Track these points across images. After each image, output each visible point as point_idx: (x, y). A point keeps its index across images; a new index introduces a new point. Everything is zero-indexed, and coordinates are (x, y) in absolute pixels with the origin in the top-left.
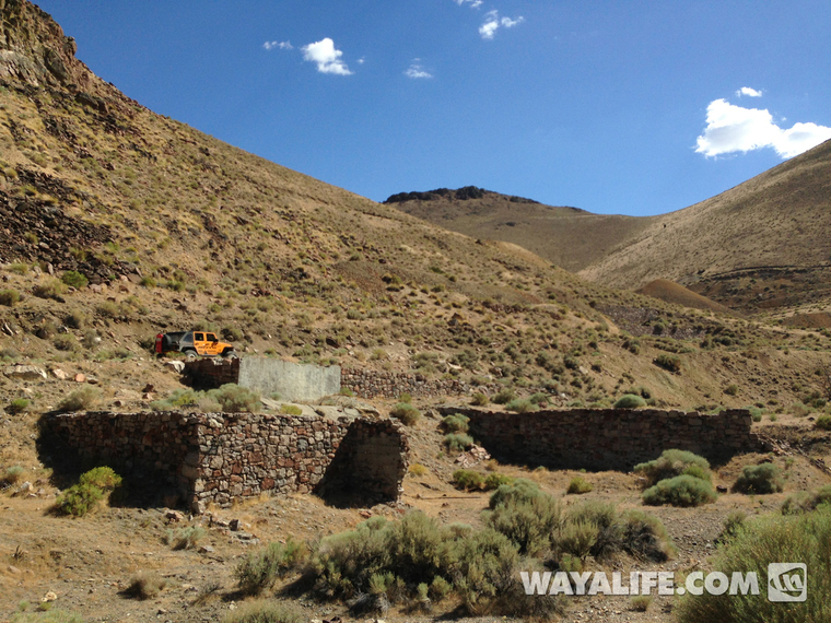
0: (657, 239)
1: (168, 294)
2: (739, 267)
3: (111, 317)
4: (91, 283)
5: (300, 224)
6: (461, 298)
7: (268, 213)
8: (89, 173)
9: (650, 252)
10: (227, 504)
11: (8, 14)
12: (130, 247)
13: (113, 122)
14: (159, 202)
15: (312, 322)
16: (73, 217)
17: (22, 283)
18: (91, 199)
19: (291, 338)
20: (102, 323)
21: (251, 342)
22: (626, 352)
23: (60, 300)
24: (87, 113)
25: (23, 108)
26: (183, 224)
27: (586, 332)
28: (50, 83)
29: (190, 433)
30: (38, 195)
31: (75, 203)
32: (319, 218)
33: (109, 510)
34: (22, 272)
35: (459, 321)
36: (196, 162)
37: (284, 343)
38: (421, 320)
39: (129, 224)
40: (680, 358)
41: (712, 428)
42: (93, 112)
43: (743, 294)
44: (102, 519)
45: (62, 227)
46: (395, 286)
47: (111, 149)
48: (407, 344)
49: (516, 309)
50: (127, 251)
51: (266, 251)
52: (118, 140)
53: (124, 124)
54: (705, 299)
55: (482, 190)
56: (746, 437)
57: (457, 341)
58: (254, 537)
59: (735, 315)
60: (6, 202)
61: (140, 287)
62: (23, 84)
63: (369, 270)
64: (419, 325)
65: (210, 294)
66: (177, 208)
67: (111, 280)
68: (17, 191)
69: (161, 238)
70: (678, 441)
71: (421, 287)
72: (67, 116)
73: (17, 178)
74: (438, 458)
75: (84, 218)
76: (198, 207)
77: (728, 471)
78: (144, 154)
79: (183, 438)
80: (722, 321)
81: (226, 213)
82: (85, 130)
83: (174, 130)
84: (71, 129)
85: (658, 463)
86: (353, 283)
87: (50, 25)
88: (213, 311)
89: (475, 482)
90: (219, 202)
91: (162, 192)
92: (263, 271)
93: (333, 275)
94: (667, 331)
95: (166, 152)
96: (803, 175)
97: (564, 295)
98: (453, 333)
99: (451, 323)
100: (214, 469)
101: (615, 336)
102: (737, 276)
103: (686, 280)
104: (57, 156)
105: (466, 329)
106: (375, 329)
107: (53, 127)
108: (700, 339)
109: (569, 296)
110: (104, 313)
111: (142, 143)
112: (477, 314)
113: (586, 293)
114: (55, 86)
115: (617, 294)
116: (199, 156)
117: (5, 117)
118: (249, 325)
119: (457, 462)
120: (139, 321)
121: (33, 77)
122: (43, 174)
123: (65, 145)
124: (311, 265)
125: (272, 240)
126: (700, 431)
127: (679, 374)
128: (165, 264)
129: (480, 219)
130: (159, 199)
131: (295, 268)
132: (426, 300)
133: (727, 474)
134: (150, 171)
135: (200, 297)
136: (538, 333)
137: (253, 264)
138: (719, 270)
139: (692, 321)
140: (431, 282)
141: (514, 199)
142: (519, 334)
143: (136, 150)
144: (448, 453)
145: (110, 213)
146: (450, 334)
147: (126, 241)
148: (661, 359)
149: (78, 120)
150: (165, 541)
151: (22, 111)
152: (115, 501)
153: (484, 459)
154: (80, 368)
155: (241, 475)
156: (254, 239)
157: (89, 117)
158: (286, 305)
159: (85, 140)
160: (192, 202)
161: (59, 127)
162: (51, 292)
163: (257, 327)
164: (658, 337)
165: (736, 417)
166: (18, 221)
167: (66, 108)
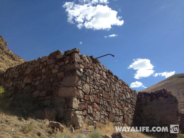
13: (14, 59)
52: (15, 62)
53: (17, 60)
72: (3, 56)
87: (2, 39)
96: (167, 83)
114: (1, 51)
157: (8, 57)
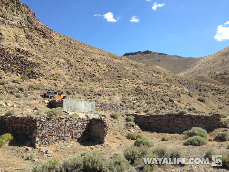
0: (202, 64)
1: (53, 81)
2: (226, 72)
3: (33, 88)
4: (30, 79)
5: (95, 62)
6: (140, 82)
7: (86, 59)
8: (36, 49)
9: (200, 68)
10: (47, 145)
11: (17, 7)
12: (44, 68)
13: (45, 35)
14: (55, 56)
15: (94, 89)
16: (29, 61)
17: (9, 79)
18: (35, 56)
19: (87, 94)
20: (31, 90)
21: (75, 95)
22: (189, 97)
23: (19, 84)
24: (38, 33)
25: (20, 32)
26: (61, 62)
27: (177, 91)
28: (28, 25)
29: (35, 123)
30: (20, 55)
31: (30, 57)
32: (101, 60)
33: (8, 147)
34: (10, 76)
35: (139, 88)
36: (67, 45)
37: (85, 95)
38: (127, 88)
39: (45, 62)
40: (205, 98)
41: (208, 120)
42: (40, 33)
43: (227, 79)
44: (5, 150)
45: (25, 64)
46: (121, 78)
47: (44, 43)
48: (122, 95)
49: (156, 85)
50: (43, 70)
51: (84, 69)
52: (46, 40)
53: (48, 36)
54: (216, 81)
55: (150, 51)
56: (219, 123)
57: (138, 94)
58: (52, 156)
59: (224, 86)
60: (10, 57)
61: (45, 80)
62: (21, 25)
63: (114, 74)
64: (127, 89)
65: (65, 81)
66: (60, 58)
67: (37, 78)
68: (14, 54)
69: (54, 66)
70: (198, 124)
71: (129, 79)
72: (32, 34)
73: (15, 50)
74: (123, 129)
75: (32, 61)
76: (66, 57)
77: (213, 134)
78: (53, 44)
79: (33, 125)
80: (220, 87)
81: (74, 59)
82: (37, 38)
83: (62, 37)
84: (33, 37)
85: (190, 131)
86: (109, 78)
87: (29, 10)
88: (65, 86)
89: (133, 137)
90: (73, 56)
91: (56, 54)
92: (83, 75)
93: (103, 76)
94: (203, 90)
95: (59, 43)
97: (172, 80)
98: (137, 91)
99: (136, 89)
100: (43, 134)
101: (186, 92)
102: (225, 74)
103: (210, 76)
104: (28, 44)
105: (140, 90)
106: (113, 91)
107: (28, 37)
108: (212, 93)
109: (173, 81)
110: (31, 87)
111: (53, 41)
112: (144, 86)
113: (178, 80)
114: (30, 26)
115: (188, 80)
116: (68, 44)
117: (14, 34)
118: (74, 90)
119: (129, 130)
120: (42, 89)
121: (24, 24)
122: (22, 49)
123: (31, 41)
124: (97, 73)
125: (86, 66)
126: (205, 121)
127: (205, 103)
128: (53, 73)
129: (150, 60)
130: (55, 55)
131: (92, 74)
132: (129, 82)
133: (213, 135)
134: (54, 48)
135: (63, 82)
136: (162, 91)
137: (80, 73)
138: (220, 73)
139: (210, 87)
140: (132, 77)
141: (160, 54)
142: (156, 92)
143: (51, 43)
144: (127, 127)
145: (40, 59)
146: (136, 92)
147: (43, 67)
148: (199, 99)
149: (35, 35)
150: (23, 157)
151: (20, 33)
152: (10, 144)
153: (138, 129)
154: (16, 103)
155: (52, 136)
156: (81, 66)
157: (39, 34)
158: (88, 84)
159: (37, 40)
160: (65, 56)
161: (30, 37)
162: (17, 81)
163: (77, 90)
164: (200, 92)
165: (216, 117)
166: (13, 62)
167: (32, 32)
